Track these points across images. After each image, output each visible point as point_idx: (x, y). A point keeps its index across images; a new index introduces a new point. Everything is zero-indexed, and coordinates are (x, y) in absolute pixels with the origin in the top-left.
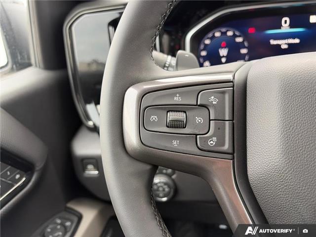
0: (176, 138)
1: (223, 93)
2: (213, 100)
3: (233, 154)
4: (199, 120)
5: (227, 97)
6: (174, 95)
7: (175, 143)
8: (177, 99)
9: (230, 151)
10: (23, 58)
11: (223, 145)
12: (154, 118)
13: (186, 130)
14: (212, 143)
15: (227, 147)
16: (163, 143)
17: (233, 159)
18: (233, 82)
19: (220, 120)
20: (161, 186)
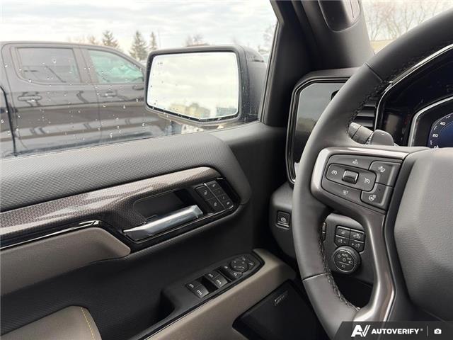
0: (346, 190)
1: (391, 166)
2: (382, 169)
3: (387, 210)
4: (367, 180)
5: (393, 170)
6: (354, 159)
7: (345, 192)
8: (355, 163)
9: (385, 208)
10: (253, 112)
11: (380, 202)
12: (334, 172)
13: (356, 186)
14: (372, 198)
15: (382, 204)
17: (386, 214)
18: (403, 160)
19: (383, 184)
20: (346, 257)
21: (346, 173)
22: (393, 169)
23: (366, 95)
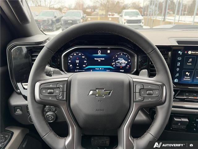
0: (50, 97)
1: (64, 84)
2: (61, 86)
3: (66, 101)
4: (57, 91)
6: (50, 85)
7: (50, 98)
8: (51, 86)
9: (66, 100)
11: (64, 98)
12: (44, 91)
13: (54, 95)
14: (61, 98)
16: (46, 98)
18: (67, 81)
19: (63, 91)
20: (50, 116)
21: (49, 91)
22: (65, 85)
23: (49, 58)
